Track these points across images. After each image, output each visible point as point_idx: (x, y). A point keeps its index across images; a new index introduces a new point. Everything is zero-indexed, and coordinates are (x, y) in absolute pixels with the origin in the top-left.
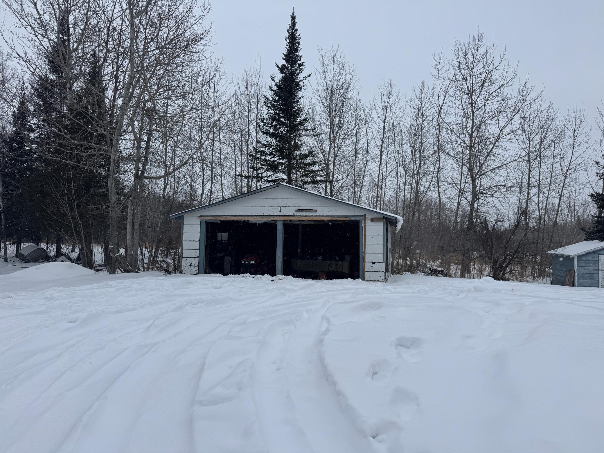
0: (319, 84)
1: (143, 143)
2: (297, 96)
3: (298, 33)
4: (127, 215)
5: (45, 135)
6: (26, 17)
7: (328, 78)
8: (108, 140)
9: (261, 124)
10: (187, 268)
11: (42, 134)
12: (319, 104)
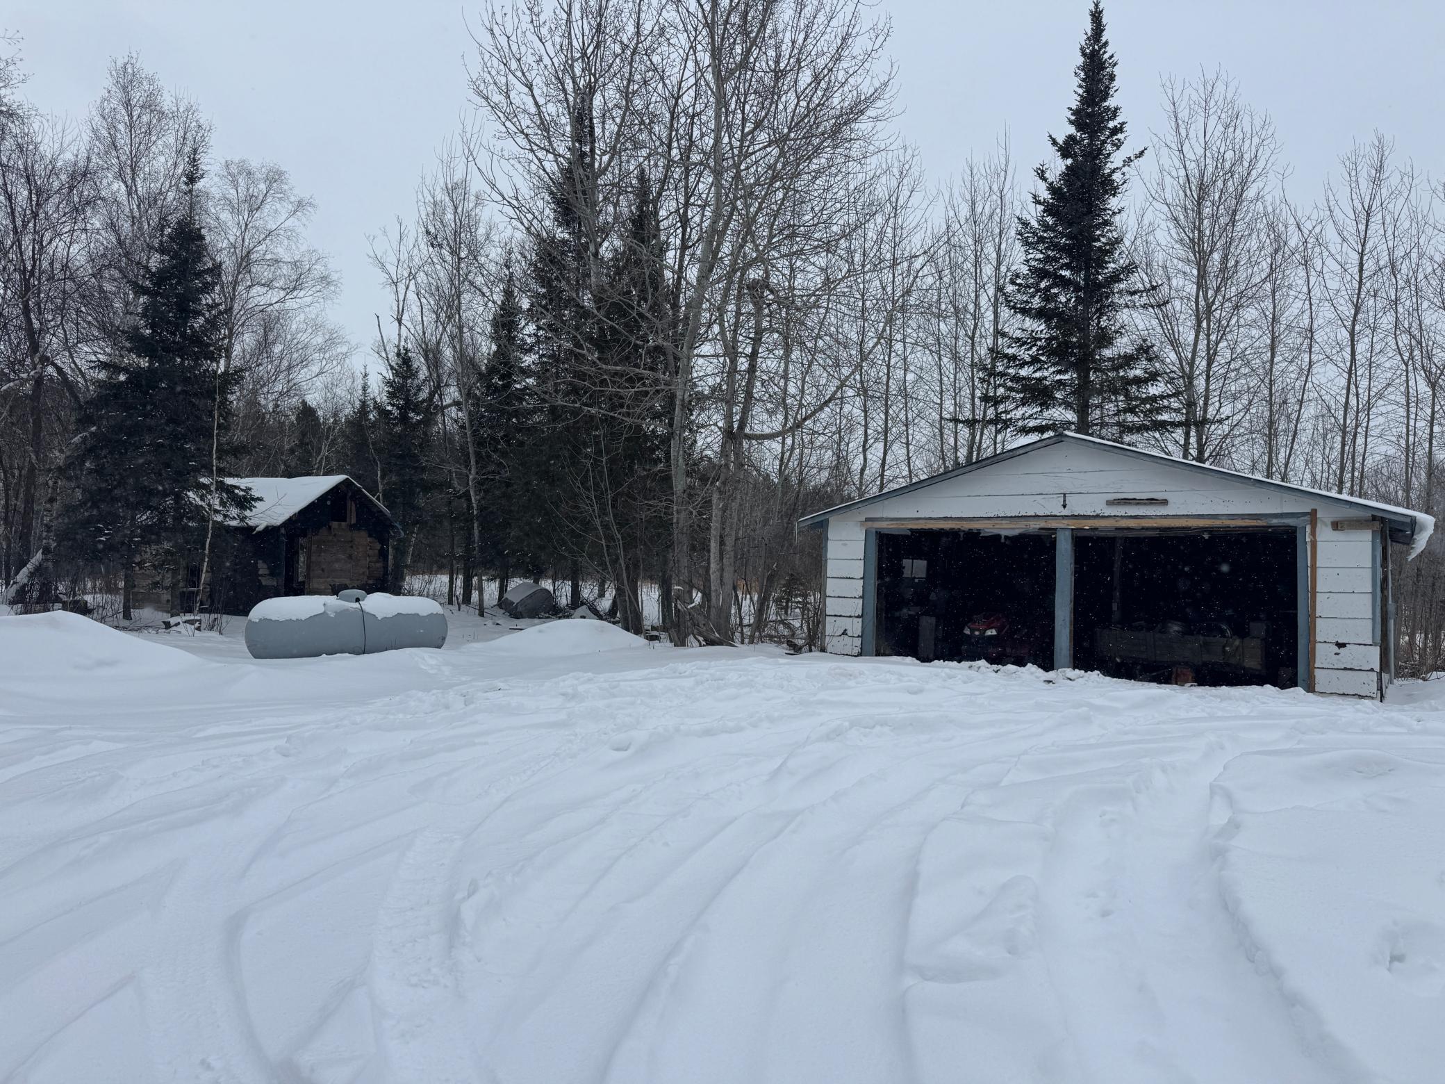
0: (1165, 174)
1: (742, 360)
2: (1105, 210)
3: (1110, 50)
4: (710, 519)
5: (550, 357)
6: (516, 116)
7: (1189, 155)
8: (671, 358)
9: (1010, 288)
10: (835, 640)
11: (543, 355)
12: (1164, 225)
